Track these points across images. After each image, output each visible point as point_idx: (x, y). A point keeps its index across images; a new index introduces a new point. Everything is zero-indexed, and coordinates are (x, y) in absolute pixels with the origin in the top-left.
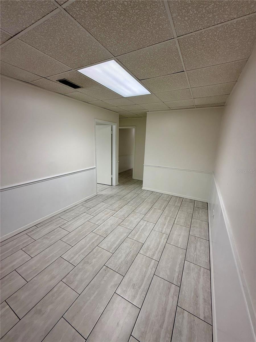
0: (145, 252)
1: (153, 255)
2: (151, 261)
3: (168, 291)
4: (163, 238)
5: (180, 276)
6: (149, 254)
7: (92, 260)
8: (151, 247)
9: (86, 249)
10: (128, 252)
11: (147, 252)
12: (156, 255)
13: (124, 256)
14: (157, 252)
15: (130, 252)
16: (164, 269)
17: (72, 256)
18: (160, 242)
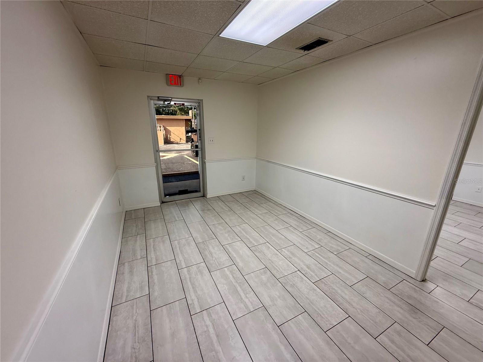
0: (199, 267)
1: (189, 271)
2: (186, 265)
4: (196, 302)
5: (150, 274)
6: (194, 269)
8: (199, 276)
10: (214, 255)
11: (197, 268)
12: (186, 273)
13: (212, 251)
14: (188, 276)
15: (212, 257)
16: (169, 268)
18: (195, 292)
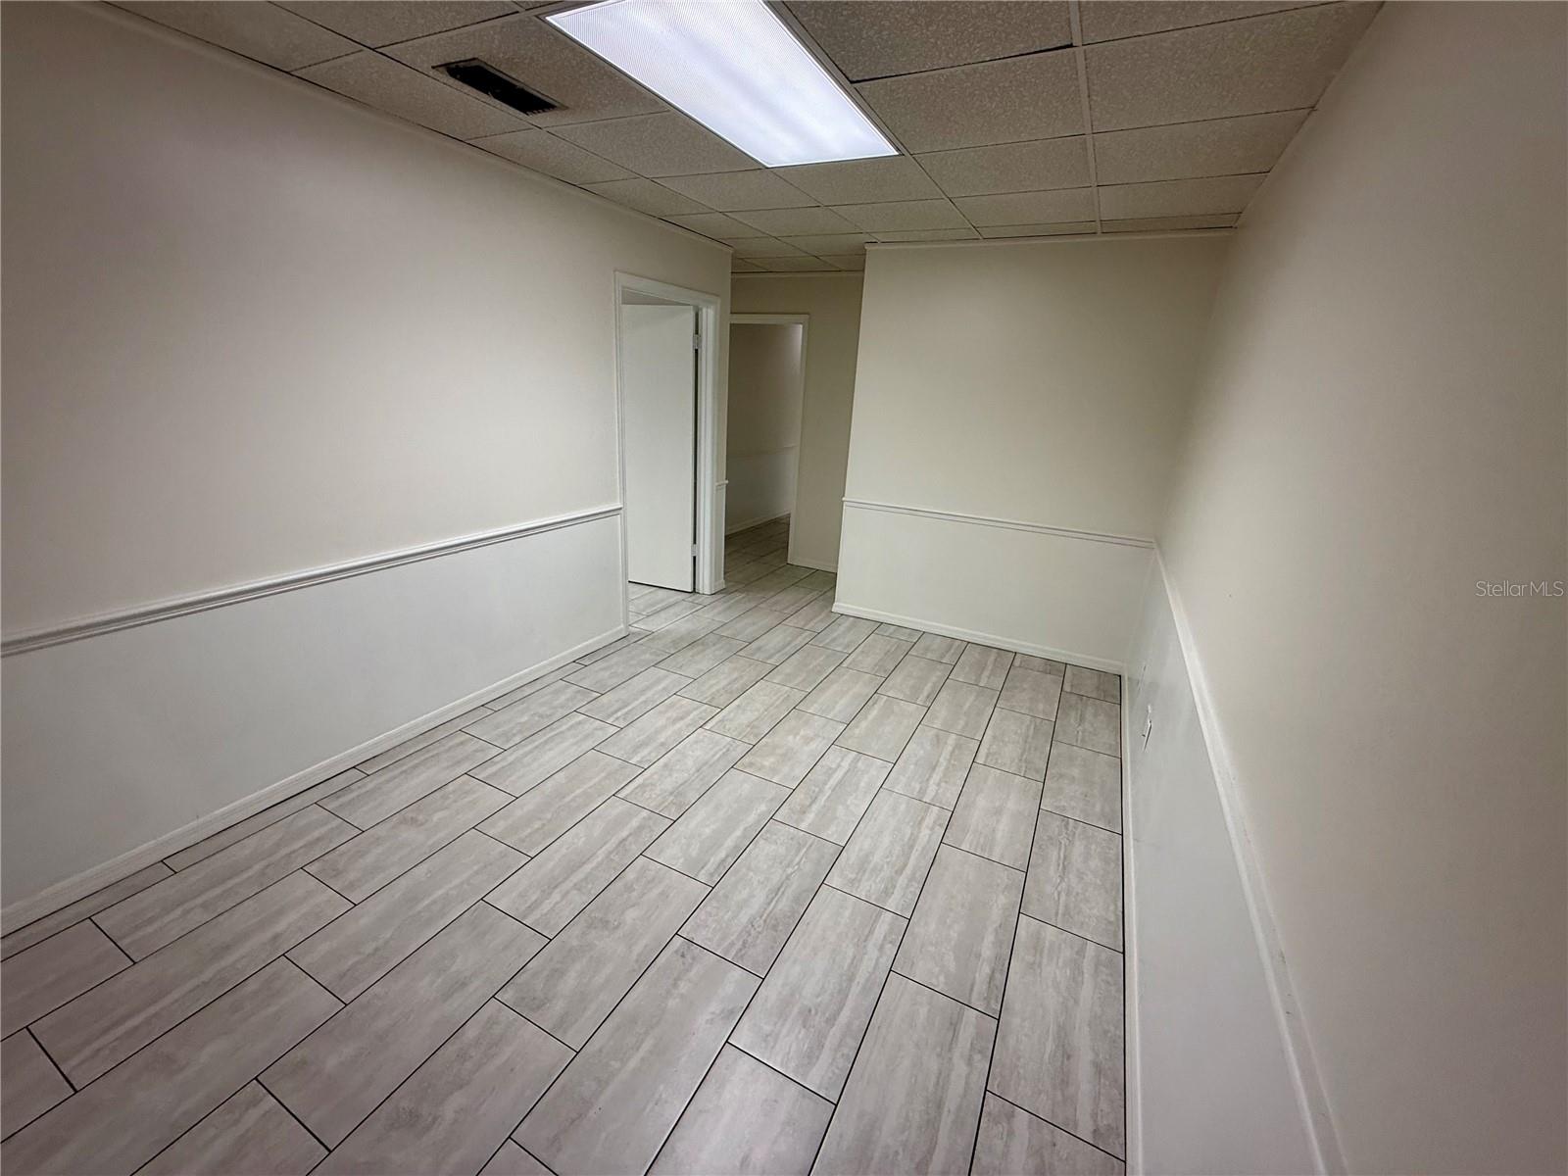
0: (852, 882)
1: (887, 893)
2: (879, 916)
3: (951, 1034)
4: (929, 821)
5: (1000, 978)
6: (868, 887)
7: (623, 913)
8: (876, 858)
9: (592, 869)
10: (776, 879)
11: (860, 881)
12: (897, 894)
13: (760, 897)
14: (902, 881)
15: (788, 878)
16: (932, 949)
17: (534, 898)
18: (913, 839)
